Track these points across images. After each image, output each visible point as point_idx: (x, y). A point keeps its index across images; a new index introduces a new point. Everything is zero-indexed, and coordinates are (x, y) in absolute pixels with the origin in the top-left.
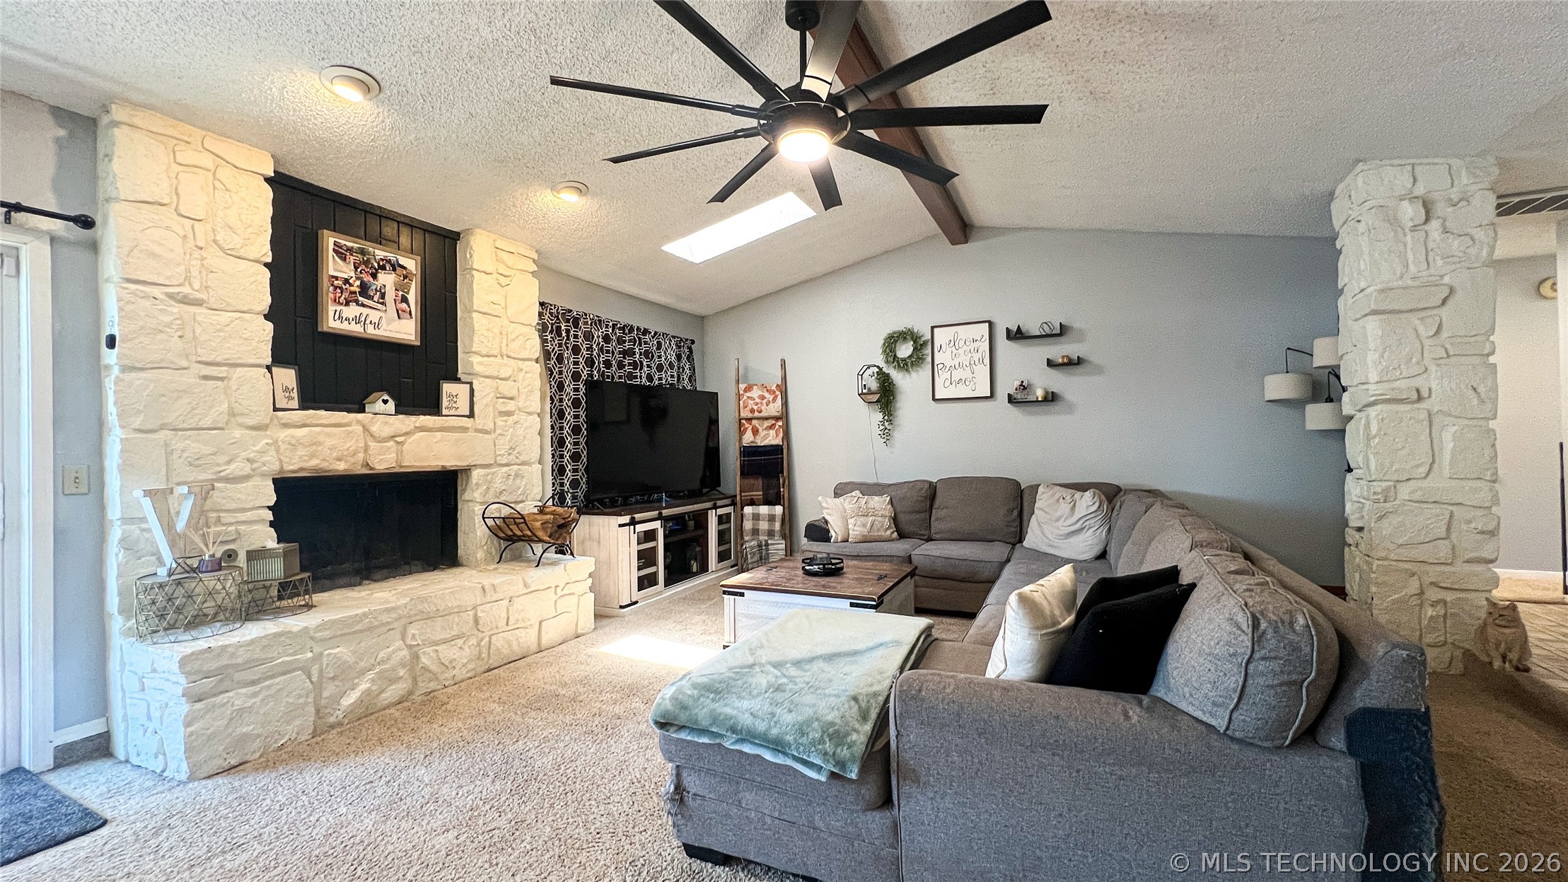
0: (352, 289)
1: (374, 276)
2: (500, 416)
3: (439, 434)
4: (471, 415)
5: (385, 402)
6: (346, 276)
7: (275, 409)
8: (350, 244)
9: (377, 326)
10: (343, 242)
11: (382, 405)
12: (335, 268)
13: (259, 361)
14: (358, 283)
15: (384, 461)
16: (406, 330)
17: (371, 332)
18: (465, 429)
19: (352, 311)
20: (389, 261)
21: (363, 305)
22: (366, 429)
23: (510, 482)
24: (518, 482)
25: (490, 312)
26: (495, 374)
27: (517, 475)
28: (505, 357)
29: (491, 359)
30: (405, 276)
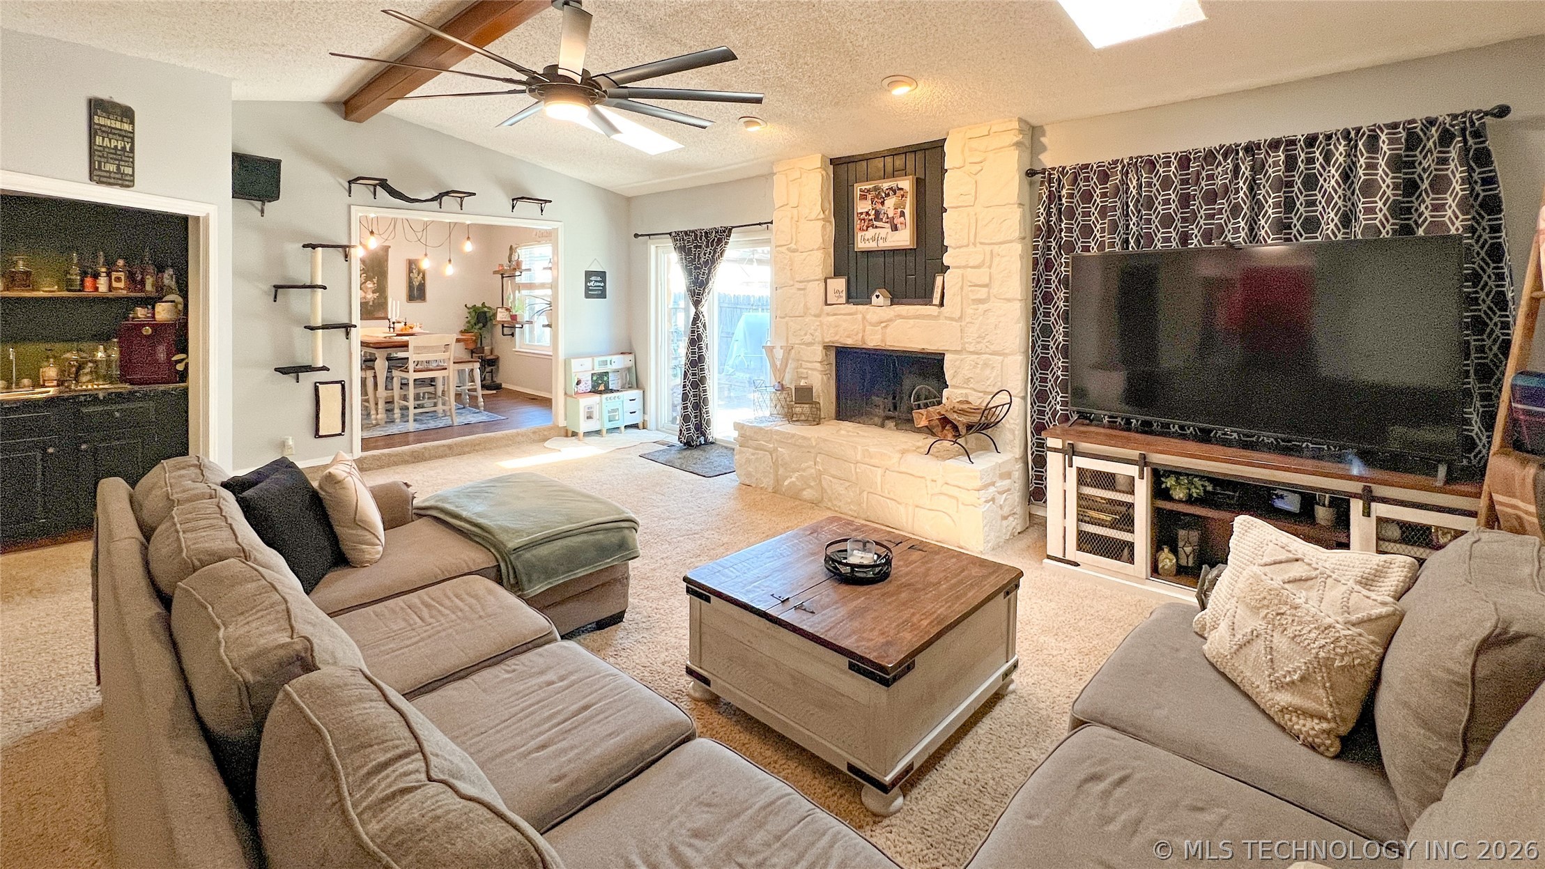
0: (870, 218)
1: (883, 203)
2: (973, 304)
3: (912, 321)
4: (942, 304)
5: (878, 297)
6: (866, 210)
7: (826, 304)
8: (868, 187)
9: (885, 239)
10: (863, 188)
11: (879, 299)
12: (862, 207)
13: (817, 278)
14: (874, 212)
15: (873, 340)
16: (903, 238)
17: (883, 245)
18: (936, 317)
19: (872, 232)
20: (891, 189)
21: (876, 227)
22: (864, 318)
23: (978, 371)
24: (987, 372)
25: (960, 204)
26: (963, 264)
27: (986, 365)
28: (978, 245)
29: (962, 250)
30: (903, 196)
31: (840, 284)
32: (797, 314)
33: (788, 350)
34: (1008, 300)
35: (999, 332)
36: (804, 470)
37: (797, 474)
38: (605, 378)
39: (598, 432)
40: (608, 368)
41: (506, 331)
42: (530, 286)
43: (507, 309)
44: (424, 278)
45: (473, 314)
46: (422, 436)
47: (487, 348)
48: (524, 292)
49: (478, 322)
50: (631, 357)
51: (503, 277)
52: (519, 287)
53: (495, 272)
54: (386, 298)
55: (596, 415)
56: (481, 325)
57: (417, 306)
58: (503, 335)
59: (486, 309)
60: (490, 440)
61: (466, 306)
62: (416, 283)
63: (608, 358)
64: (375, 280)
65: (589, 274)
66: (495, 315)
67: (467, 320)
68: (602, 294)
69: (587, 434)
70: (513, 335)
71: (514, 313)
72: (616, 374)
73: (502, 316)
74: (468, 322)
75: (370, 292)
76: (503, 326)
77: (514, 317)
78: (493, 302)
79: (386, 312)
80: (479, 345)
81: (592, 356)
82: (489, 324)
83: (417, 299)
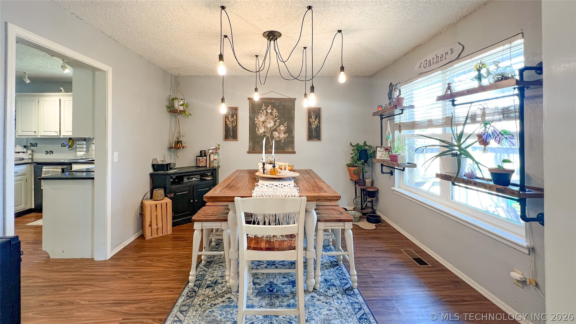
41: (385, 169)
42: (413, 125)
43: (386, 149)
44: (319, 122)
45: (356, 152)
47: (368, 181)
48: (404, 132)
49: (359, 159)
51: (382, 119)
52: (400, 127)
53: (374, 114)
54: (293, 138)
56: (363, 161)
57: (314, 144)
58: (382, 172)
59: (367, 147)
61: (351, 144)
62: (314, 126)
64: (286, 124)
66: (375, 152)
67: (352, 156)
70: (392, 173)
71: (394, 153)
73: (381, 155)
74: (352, 158)
75: (282, 133)
76: (382, 165)
77: (394, 158)
78: (373, 141)
79: (293, 148)
80: (361, 177)
82: (369, 160)
83: (314, 138)
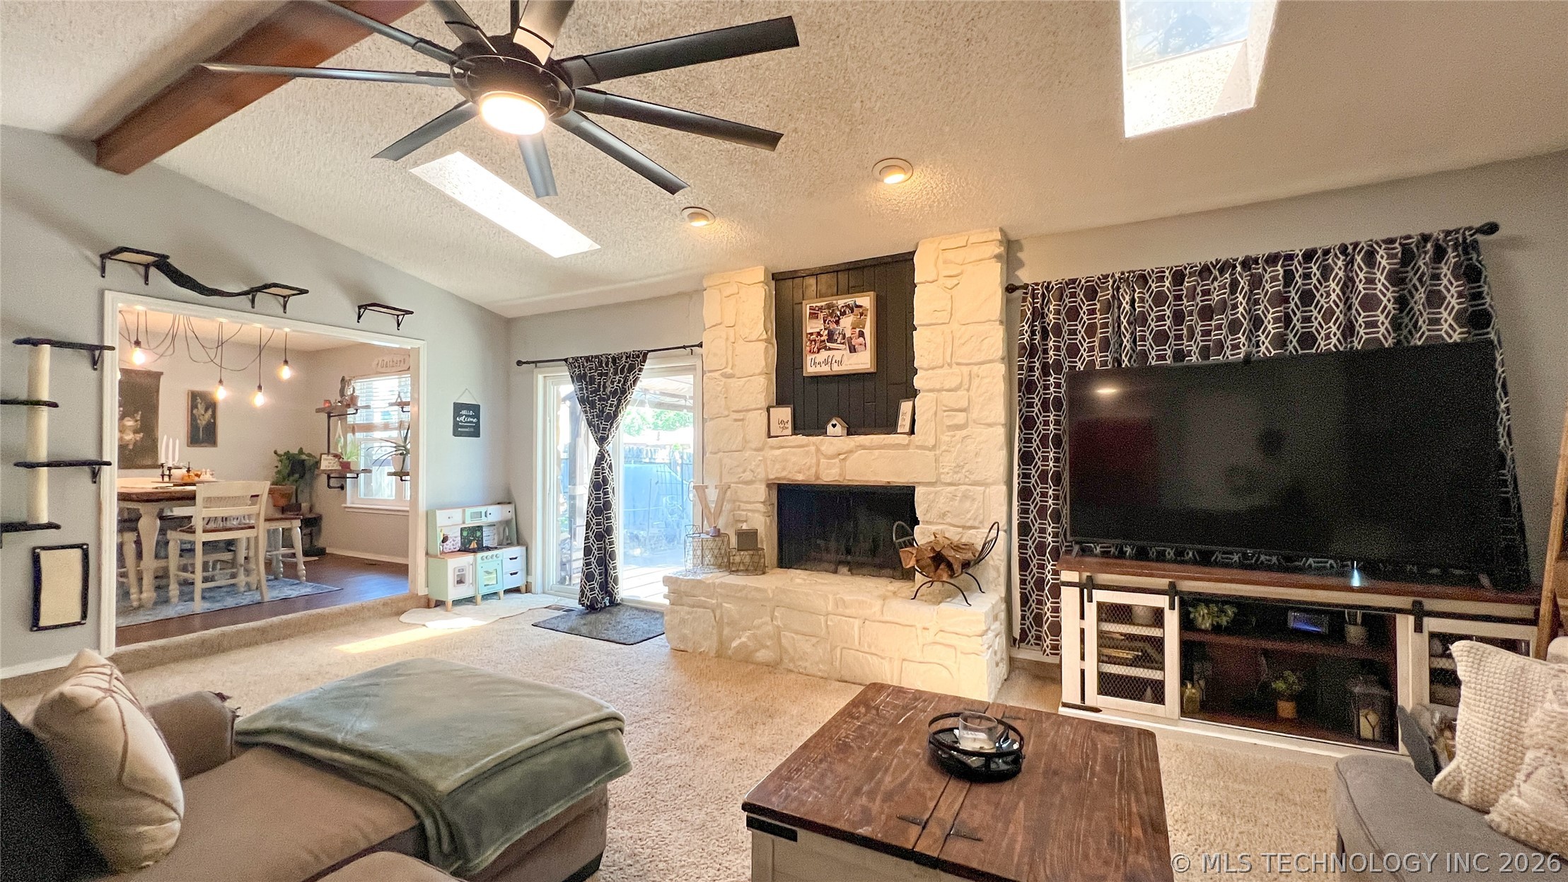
0: (822, 338)
1: (837, 323)
2: (949, 431)
3: (877, 452)
4: (912, 432)
5: (834, 426)
6: (818, 330)
7: (770, 437)
8: (819, 304)
9: (840, 363)
10: (814, 305)
11: (836, 429)
12: (813, 327)
13: (759, 406)
14: (826, 332)
15: (830, 475)
16: (863, 361)
17: (837, 369)
18: (906, 447)
19: (824, 354)
20: (848, 306)
21: (830, 349)
22: (818, 450)
23: (956, 503)
24: (968, 504)
25: (934, 322)
26: (938, 386)
27: (965, 497)
28: (954, 366)
29: (935, 371)
30: (861, 314)
31: (785, 413)
32: (734, 448)
33: (724, 489)
34: (990, 425)
35: (980, 460)
36: (758, 627)
37: (748, 633)
38: (478, 534)
39: (470, 600)
40: (483, 521)
41: (333, 482)
42: (368, 428)
43: (336, 456)
44: (214, 416)
45: (287, 462)
46: (210, 619)
47: (305, 506)
48: (359, 435)
49: (291, 474)
50: (510, 508)
51: (329, 417)
52: (353, 429)
53: (318, 411)
54: (155, 440)
55: (469, 579)
56: (297, 476)
57: (201, 454)
58: (329, 486)
59: (304, 457)
60: (322, 617)
61: (275, 453)
62: (202, 421)
63: (483, 509)
64: (139, 417)
65: (458, 408)
66: (317, 464)
67: (276, 470)
68: (475, 433)
69: (457, 603)
70: (342, 488)
71: (345, 460)
72: (492, 528)
73: (327, 463)
74: (278, 472)
76: (329, 477)
77: (346, 466)
78: (313, 446)
79: (154, 458)
80: (293, 500)
81: (462, 506)
82: (307, 476)
83: (203, 442)
